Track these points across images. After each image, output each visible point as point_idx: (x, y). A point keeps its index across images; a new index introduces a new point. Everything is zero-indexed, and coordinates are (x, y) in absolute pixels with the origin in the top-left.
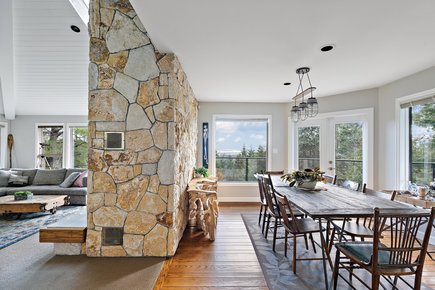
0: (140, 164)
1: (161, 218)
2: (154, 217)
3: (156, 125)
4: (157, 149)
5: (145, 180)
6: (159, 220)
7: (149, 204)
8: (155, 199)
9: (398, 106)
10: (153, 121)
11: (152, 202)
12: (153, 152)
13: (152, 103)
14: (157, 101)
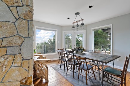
0: (5, 47)
1: (24, 81)
2: (19, 83)
3: (19, 21)
4: (21, 37)
5: (11, 58)
6: (22, 83)
7: (14, 75)
8: (19, 70)
9: (92, 30)
10: (17, 17)
11: (17, 72)
12: (17, 38)
13: (16, 5)
14: (21, 5)
